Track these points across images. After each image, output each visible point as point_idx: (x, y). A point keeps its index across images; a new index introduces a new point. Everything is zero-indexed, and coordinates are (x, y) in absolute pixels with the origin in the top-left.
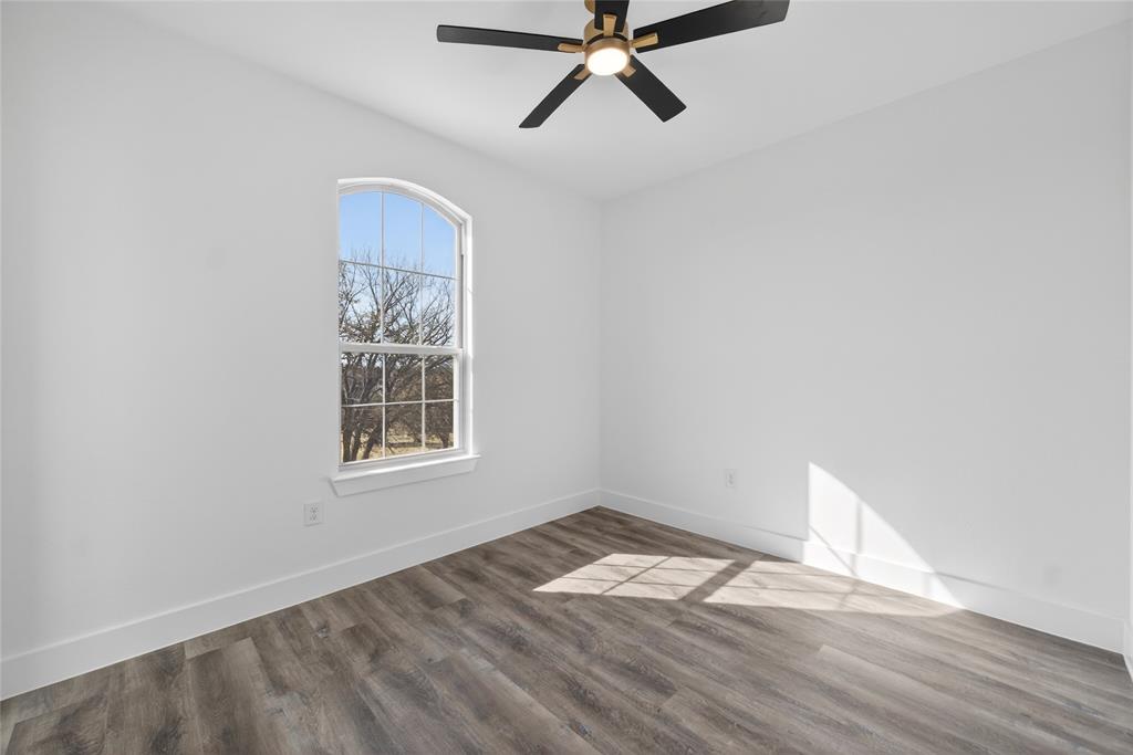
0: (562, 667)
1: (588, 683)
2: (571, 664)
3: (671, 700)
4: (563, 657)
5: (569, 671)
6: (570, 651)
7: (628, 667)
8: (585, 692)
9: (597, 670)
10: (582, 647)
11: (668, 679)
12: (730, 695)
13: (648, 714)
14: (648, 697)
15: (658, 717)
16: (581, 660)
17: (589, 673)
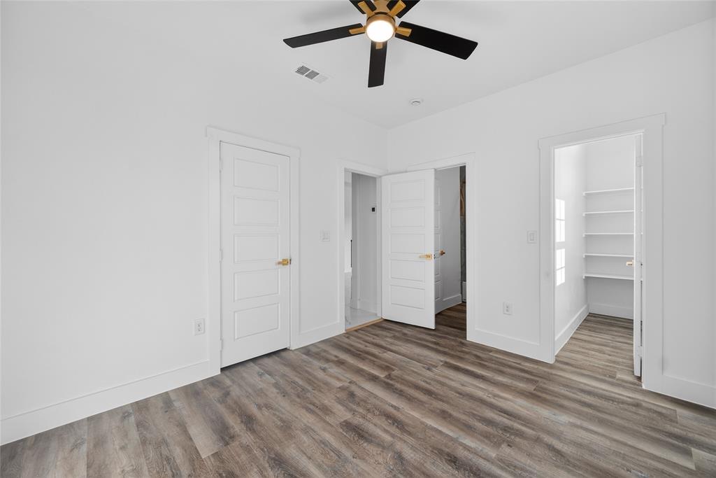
0: (411, 440)
1: (393, 429)
2: (405, 442)
3: (345, 419)
4: (412, 447)
5: (406, 437)
6: (409, 454)
7: (367, 440)
8: (394, 424)
9: (387, 438)
10: (400, 457)
11: (341, 431)
12: (310, 421)
13: (360, 413)
14: (357, 420)
15: (355, 411)
16: (399, 446)
17: (393, 436)
